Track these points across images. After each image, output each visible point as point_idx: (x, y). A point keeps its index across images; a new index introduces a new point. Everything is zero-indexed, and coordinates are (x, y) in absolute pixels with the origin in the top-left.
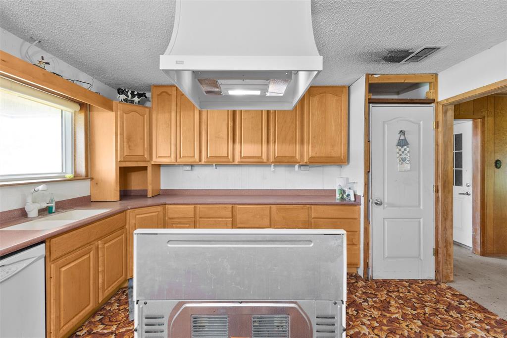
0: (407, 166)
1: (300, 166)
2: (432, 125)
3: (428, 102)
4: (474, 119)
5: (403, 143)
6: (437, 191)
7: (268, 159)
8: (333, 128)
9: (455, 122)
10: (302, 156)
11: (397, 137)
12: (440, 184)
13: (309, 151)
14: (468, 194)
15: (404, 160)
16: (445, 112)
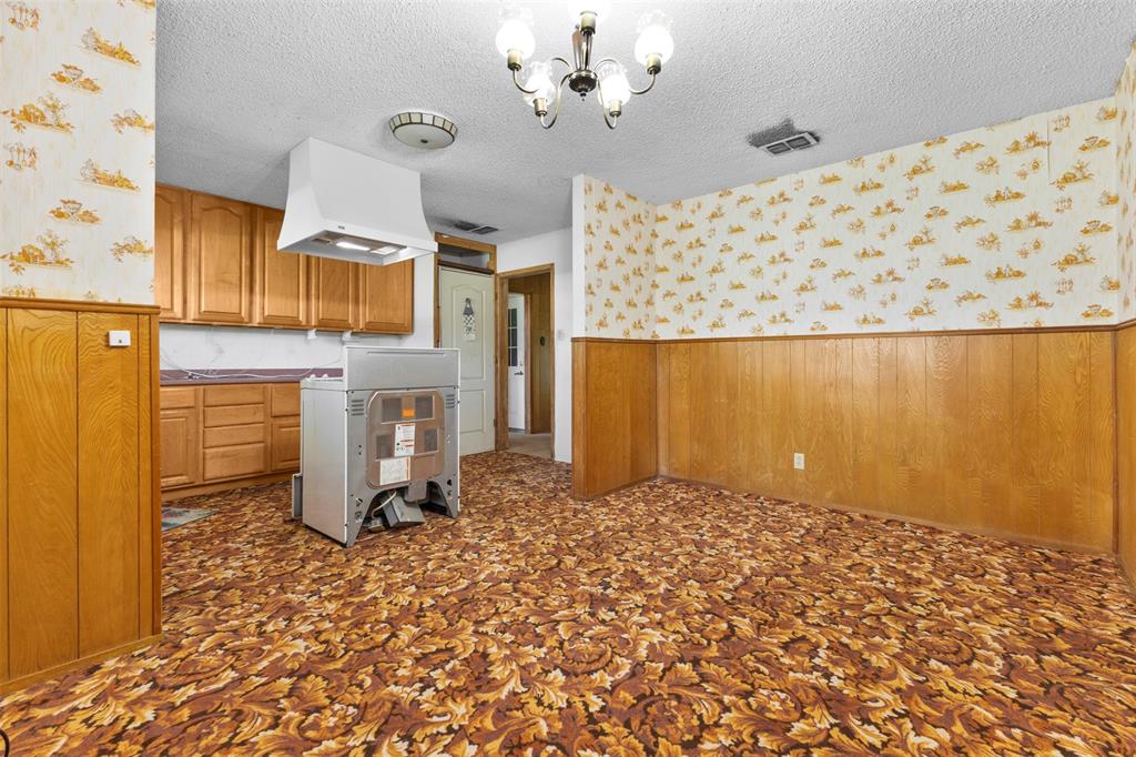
0: (472, 336)
1: (353, 334)
2: (493, 297)
3: (489, 272)
4: (525, 295)
5: (468, 312)
6: (496, 362)
7: (308, 321)
8: (396, 287)
9: (511, 295)
10: (356, 320)
11: (464, 305)
12: (499, 354)
13: (365, 315)
14: (521, 374)
15: (470, 329)
16: (502, 285)
